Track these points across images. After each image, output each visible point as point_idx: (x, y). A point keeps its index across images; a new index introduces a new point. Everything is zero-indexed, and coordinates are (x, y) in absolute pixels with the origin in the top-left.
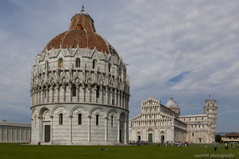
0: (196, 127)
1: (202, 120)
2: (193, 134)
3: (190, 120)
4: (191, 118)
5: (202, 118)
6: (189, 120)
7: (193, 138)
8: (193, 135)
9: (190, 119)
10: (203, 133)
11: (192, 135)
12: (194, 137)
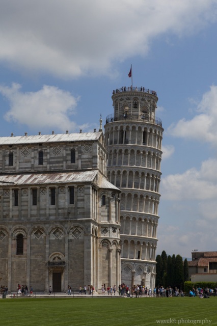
0: (35, 203)
1: (73, 160)
2: (20, 239)
3: (11, 163)
4: (17, 153)
5: (73, 153)
6: (7, 162)
7: (19, 265)
8: (20, 250)
9: (11, 156)
10: (71, 237)
11: (12, 250)
12: (23, 259)
